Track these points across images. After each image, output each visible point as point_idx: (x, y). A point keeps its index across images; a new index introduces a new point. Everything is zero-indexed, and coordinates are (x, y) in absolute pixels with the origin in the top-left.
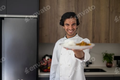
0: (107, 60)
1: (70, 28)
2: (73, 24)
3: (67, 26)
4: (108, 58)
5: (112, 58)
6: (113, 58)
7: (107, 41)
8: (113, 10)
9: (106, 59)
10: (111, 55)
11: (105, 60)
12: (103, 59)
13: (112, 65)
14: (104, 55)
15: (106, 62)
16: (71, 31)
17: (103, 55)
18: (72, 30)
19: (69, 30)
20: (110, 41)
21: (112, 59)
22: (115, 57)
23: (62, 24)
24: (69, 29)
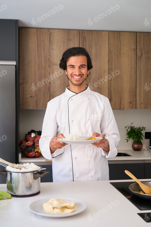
0: (133, 139)
1: (76, 71)
2: (81, 66)
3: (72, 68)
4: (134, 134)
5: (141, 134)
6: (144, 134)
7: (133, 105)
8: (142, 54)
9: (132, 137)
10: (140, 130)
11: (131, 139)
12: (127, 136)
13: (142, 147)
14: (129, 130)
15: (131, 141)
16: (78, 78)
17: (127, 130)
18: (79, 75)
19: (74, 75)
20: (138, 106)
21: (142, 136)
22: (146, 133)
23: (63, 65)
24: (75, 73)
